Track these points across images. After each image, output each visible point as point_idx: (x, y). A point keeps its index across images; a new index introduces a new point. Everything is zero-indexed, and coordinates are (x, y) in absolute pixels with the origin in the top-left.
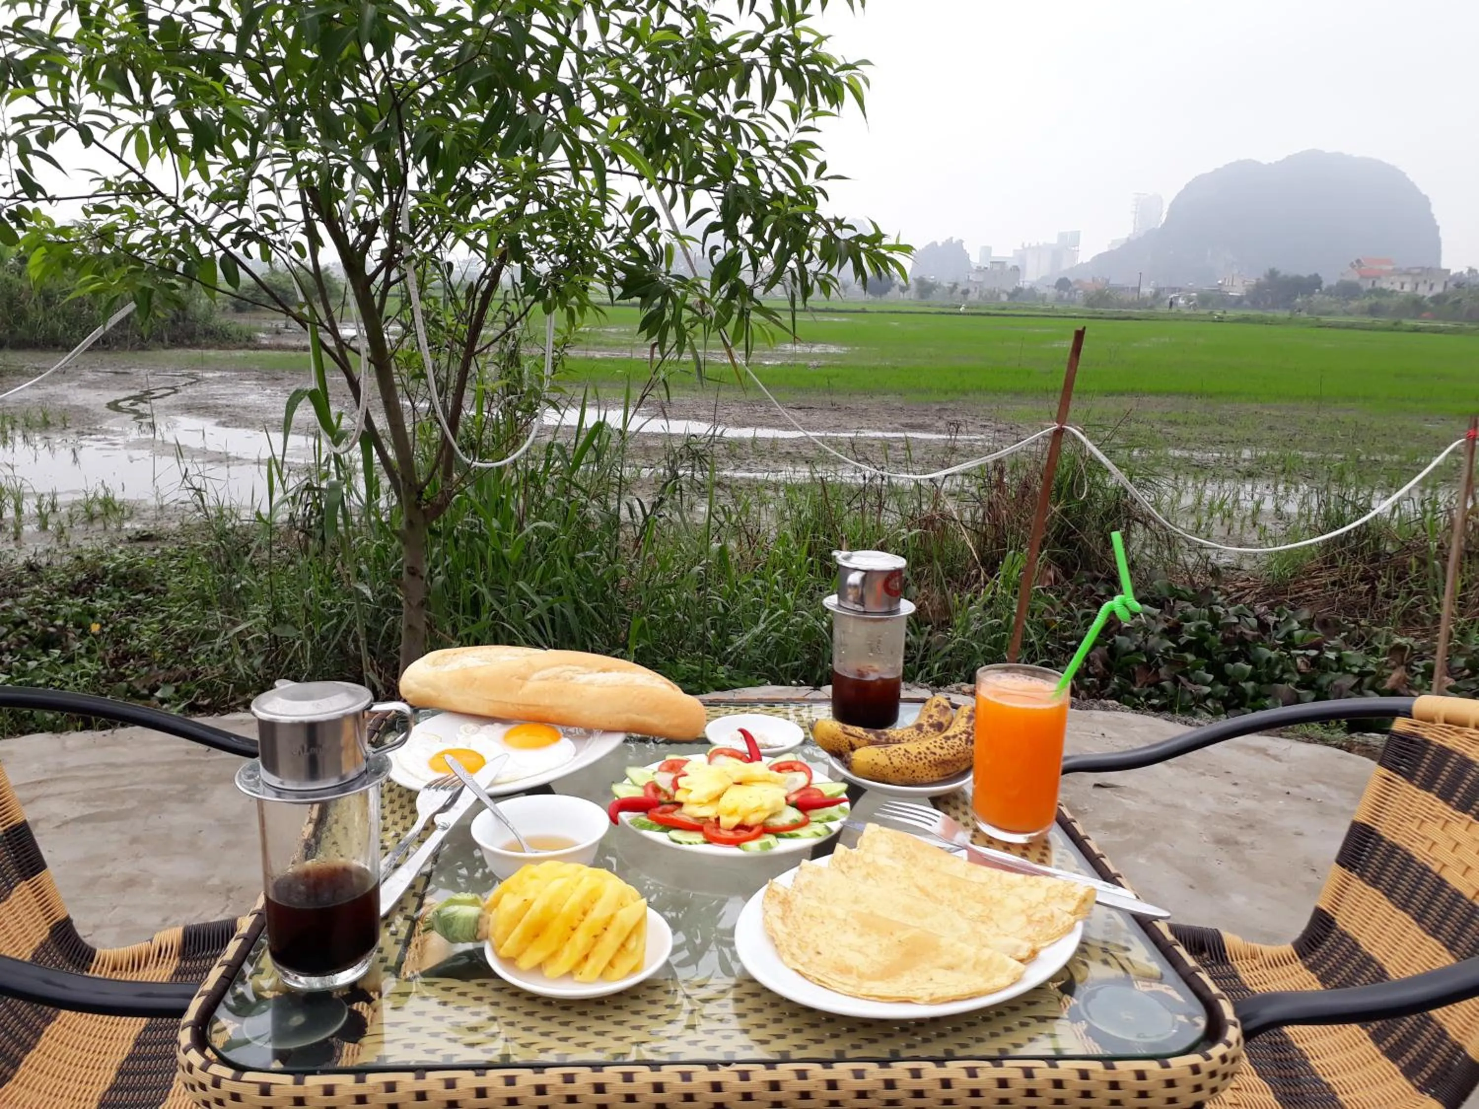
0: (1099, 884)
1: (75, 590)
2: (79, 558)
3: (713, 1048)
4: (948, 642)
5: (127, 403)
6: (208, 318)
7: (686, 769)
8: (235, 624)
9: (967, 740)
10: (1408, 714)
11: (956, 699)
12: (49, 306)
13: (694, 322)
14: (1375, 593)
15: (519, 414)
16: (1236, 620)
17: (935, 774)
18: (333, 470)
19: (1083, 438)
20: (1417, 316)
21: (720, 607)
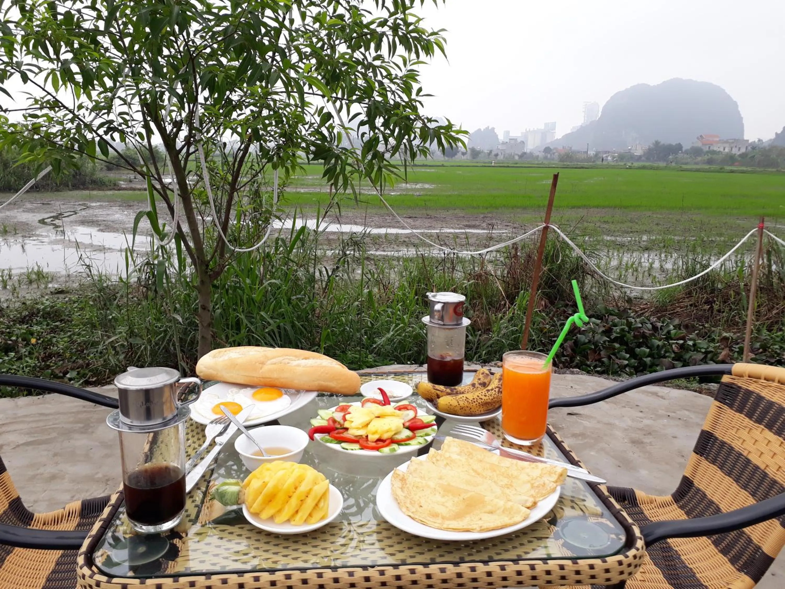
0: (569, 466)
1: (23, 321)
2: (24, 303)
3: (365, 559)
4: (490, 340)
5: (50, 220)
6: (92, 174)
7: (350, 410)
8: (109, 337)
9: (499, 392)
10: (730, 373)
11: (494, 370)
12: (6, 168)
13: (352, 173)
14: (713, 310)
15: (260, 222)
16: (640, 325)
17: (482, 410)
18: (161, 254)
19: (559, 231)
20: (732, 165)
21: (369, 324)
